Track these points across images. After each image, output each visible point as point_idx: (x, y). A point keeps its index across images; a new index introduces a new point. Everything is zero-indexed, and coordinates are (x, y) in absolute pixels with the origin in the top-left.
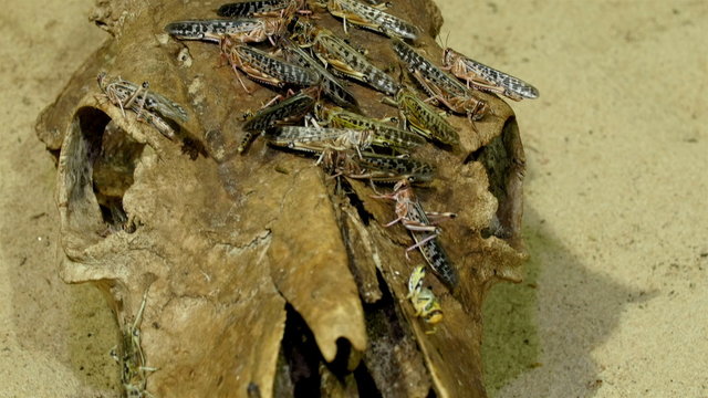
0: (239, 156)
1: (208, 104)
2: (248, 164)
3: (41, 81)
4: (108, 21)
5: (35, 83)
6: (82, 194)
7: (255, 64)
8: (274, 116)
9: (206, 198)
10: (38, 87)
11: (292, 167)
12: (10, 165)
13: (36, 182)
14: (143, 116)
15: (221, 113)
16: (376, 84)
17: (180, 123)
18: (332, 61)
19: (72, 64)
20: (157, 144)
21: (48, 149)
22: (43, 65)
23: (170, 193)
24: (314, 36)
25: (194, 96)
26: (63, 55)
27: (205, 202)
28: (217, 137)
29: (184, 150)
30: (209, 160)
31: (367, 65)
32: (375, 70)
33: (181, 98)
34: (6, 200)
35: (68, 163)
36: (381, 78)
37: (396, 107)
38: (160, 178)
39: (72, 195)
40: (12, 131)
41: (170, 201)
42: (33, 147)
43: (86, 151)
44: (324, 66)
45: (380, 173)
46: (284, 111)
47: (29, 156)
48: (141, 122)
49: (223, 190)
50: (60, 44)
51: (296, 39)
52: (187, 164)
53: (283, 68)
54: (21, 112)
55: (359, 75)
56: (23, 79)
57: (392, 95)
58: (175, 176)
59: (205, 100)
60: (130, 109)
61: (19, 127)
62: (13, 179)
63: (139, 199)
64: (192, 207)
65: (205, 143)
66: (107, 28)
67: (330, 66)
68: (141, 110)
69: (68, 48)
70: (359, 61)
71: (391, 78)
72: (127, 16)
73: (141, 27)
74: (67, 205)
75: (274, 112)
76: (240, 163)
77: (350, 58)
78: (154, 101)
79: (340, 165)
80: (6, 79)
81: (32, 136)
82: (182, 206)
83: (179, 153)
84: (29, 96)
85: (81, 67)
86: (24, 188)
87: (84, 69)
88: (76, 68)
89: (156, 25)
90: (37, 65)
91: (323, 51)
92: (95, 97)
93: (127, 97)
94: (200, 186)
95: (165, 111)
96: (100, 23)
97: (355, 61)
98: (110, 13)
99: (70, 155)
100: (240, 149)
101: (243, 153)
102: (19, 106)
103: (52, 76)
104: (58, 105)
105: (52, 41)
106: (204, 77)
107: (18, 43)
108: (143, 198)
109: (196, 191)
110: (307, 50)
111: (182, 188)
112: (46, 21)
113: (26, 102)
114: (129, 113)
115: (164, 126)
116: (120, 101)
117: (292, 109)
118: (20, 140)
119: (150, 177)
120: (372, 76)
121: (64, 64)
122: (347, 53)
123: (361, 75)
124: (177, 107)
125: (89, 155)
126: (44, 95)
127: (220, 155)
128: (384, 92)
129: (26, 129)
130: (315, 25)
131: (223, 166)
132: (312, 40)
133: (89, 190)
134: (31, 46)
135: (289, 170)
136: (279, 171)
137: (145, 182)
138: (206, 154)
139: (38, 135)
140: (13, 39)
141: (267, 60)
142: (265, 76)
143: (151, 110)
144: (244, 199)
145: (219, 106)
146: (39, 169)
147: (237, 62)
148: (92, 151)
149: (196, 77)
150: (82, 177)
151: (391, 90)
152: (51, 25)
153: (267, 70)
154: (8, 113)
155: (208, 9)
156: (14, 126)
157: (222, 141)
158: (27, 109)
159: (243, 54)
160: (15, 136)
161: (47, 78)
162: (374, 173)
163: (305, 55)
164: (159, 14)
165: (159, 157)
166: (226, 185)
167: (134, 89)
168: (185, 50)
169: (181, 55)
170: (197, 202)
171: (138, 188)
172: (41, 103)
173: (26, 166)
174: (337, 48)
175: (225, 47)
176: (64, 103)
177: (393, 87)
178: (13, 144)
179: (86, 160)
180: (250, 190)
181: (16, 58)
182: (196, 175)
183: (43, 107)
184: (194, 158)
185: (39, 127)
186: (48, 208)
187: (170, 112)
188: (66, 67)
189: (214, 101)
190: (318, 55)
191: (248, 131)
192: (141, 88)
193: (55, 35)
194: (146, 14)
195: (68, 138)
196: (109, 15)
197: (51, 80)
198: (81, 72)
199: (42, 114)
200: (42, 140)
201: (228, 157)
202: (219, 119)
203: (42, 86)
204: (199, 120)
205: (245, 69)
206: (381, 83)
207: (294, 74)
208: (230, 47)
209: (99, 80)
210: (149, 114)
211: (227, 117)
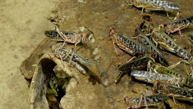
0: (115, 84)
1: (102, 60)
2: (119, 88)
3: (23, 47)
4: (57, 20)
5: (20, 48)
6: (41, 99)
7: (123, 43)
8: (133, 65)
9: (99, 103)
10: (21, 50)
11: (139, 90)
12: (7, 86)
13: (19, 94)
14: (71, 64)
15: (107, 64)
16: (180, 54)
17: (88, 67)
18: (160, 43)
19: (38, 41)
20: (77, 77)
21: (25, 78)
22: (24, 40)
23: (82, 100)
24: (152, 30)
25: (95, 56)
26: (33, 36)
27: (98, 105)
28: (105, 75)
29: (90, 80)
30: (101, 85)
31: (176, 45)
32: (179, 48)
33: (89, 56)
34: (5, 102)
35: (35, 84)
36: (182, 51)
37: (189, 65)
38: (78, 92)
39: (36, 99)
40: (9, 70)
41: (82, 103)
42: (18, 78)
43: (44, 79)
44: (156, 45)
45: (179, 95)
46: (138, 63)
47: (16, 82)
48: (70, 66)
49: (107, 100)
50: (33, 31)
51: (144, 31)
52: (90, 86)
53: (136, 45)
54: (13, 61)
55: (172, 50)
56: (15, 46)
57: (187, 59)
58: (85, 92)
59: (100, 58)
60: (66, 60)
61: (12, 68)
62: (8, 92)
63: (68, 102)
64: (92, 106)
65: (100, 77)
66: (56, 23)
67: (159, 45)
68: (71, 61)
69: (36, 33)
70: (172, 43)
71: (187, 52)
72: (65, 18)
73: (72, 23)
74: (34, 104)
75: (133, 63)
76: (115, 87)
77: (168, 41)
78: (77, 57)
79: (160, 89)
80: (7, 46)
81: (18, 73)
82: (87, 106)
83: (87, 81)
84: (17, 54)
85: (42, 41)
86: (13, 97)
87: (44, 42)
88: (40, 42)
89: (79, 22)
90: (22, 40)
91: (156, 38)
92: (49, 55)
93: (64, 55)
94: (96, 97)
95: (82, 61)
96: (52, 21)
97: (170, 43)
98: (58, 16)
99: (37, 80)
100: (116, 81)
101: (117, 83)
102: (12, 59)
103: (28, 46)
104: (31, 58)
105: (29, 30)
106: (100, 48)
107: (13, 30)
108: (70, 102)
109: (94, 99)
110: (149, 37)
111: (88, 98)
112: (26, 20)
113: (16, 57)
114: (65, 62)
115: (81, 69)
116: (61, 56)
117: (142, 62)
118: (12, 74)
119: (74, 92)
120: (178, 50)
121: (34, 40)
122: (167, 39)
123: (173, 49)
124: (87, 60)
125: (45, 81)
126: (24, 54)
127: (106, 83)
128: (183, 58)
129: (15, 69)
130: (152, 25)
131: (107, 88)
132: (151, 32)
133: (44, 97)
134: (19, 31)
135: (138, 91)
136: (133, 92)
137: (71, 94)
138: (100, 82)
139: (21, 72)
140: (11, 28)
141: (129, 41)
142: (127, 49)
143: (75, 61)
144: (116, 104)
145: (107, 61)
146: (20, 88)
147: (115, 41)
148: (47, 79)
149: (96, 47)
150: (41, 91)
151: (186, 57)
152: (29, 22)
153: (129, 46)
154: (7, 61)
155: (104, 16)
156: (9, 68)
157: (108, 77)
158: (16, 60)
159: (119, 37)
160: (10, 72)
161: (26, 46)
162: (176, 95)
163: (147, 39)
164: (81, 17)
165: (78, 83)
166: (108, 97)
167: (68, 51)
168: (92, 35)
169: (90, 37)
170: (94, 105)
171: (67, 97)
172: (22, 58)
173: (14, 86)
174: (162, 36)
175: (111, 33)
176: (34, 57)
177: (188, 56)
178: (9, 76)
179: (44, 84)
180: (120, 100)
181: (12, 37)
182: (95, 92)
183: (23, 59)
184: (94, 84)
185: (22, 68)
186: (24, 106)
187: (84, 62)
188: (35, 42)
189: (105, 58)
190: (153, 39)
191: (122, 70)
192: (71, 50)
193: (31, 27)
194: (74, 17)
195: (36, 73)
196: (57, 17)
197: (28, 47)
198: (42, 44)
199: (24, 62)
200: (23, 74)
201: (110, 84)
202: (106, 67)
203: (23, 50)
204: (97, 67)
205: (118, 44)
206: (182, 54)
207: (140, 49)
208: (113, 34)
209: (51, 47)
210: (74, 63)
211: (110, 66)
